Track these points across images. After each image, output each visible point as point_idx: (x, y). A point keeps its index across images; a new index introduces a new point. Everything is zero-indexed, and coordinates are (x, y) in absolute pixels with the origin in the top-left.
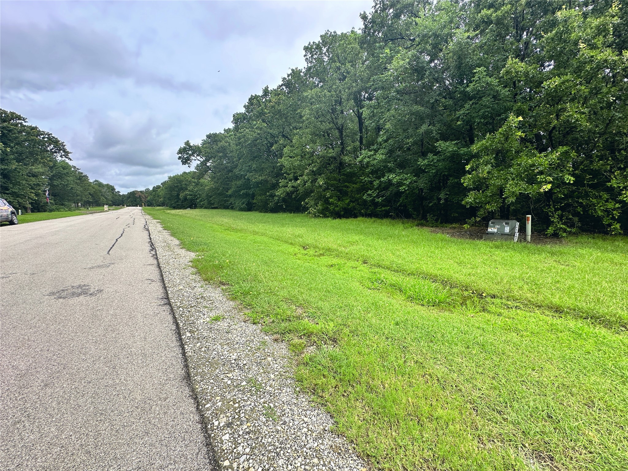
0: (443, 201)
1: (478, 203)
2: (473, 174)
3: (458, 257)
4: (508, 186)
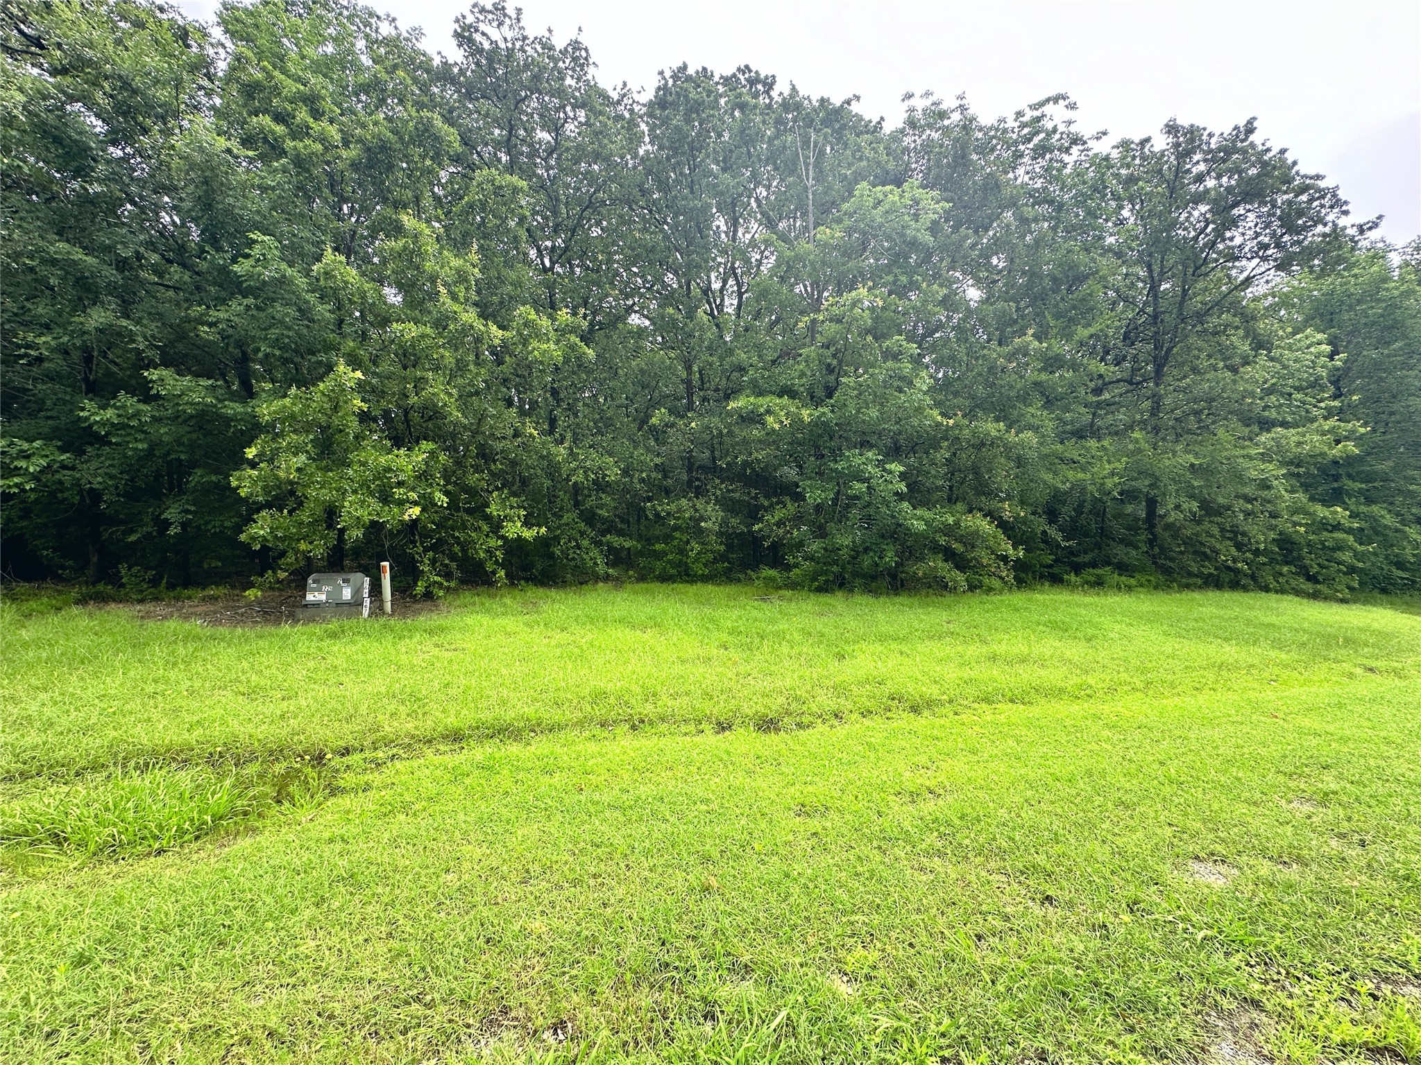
0: (179, 530)
1: (282, 539)
2: (262, 469)
3: (243, 678)
4: (346, 504)
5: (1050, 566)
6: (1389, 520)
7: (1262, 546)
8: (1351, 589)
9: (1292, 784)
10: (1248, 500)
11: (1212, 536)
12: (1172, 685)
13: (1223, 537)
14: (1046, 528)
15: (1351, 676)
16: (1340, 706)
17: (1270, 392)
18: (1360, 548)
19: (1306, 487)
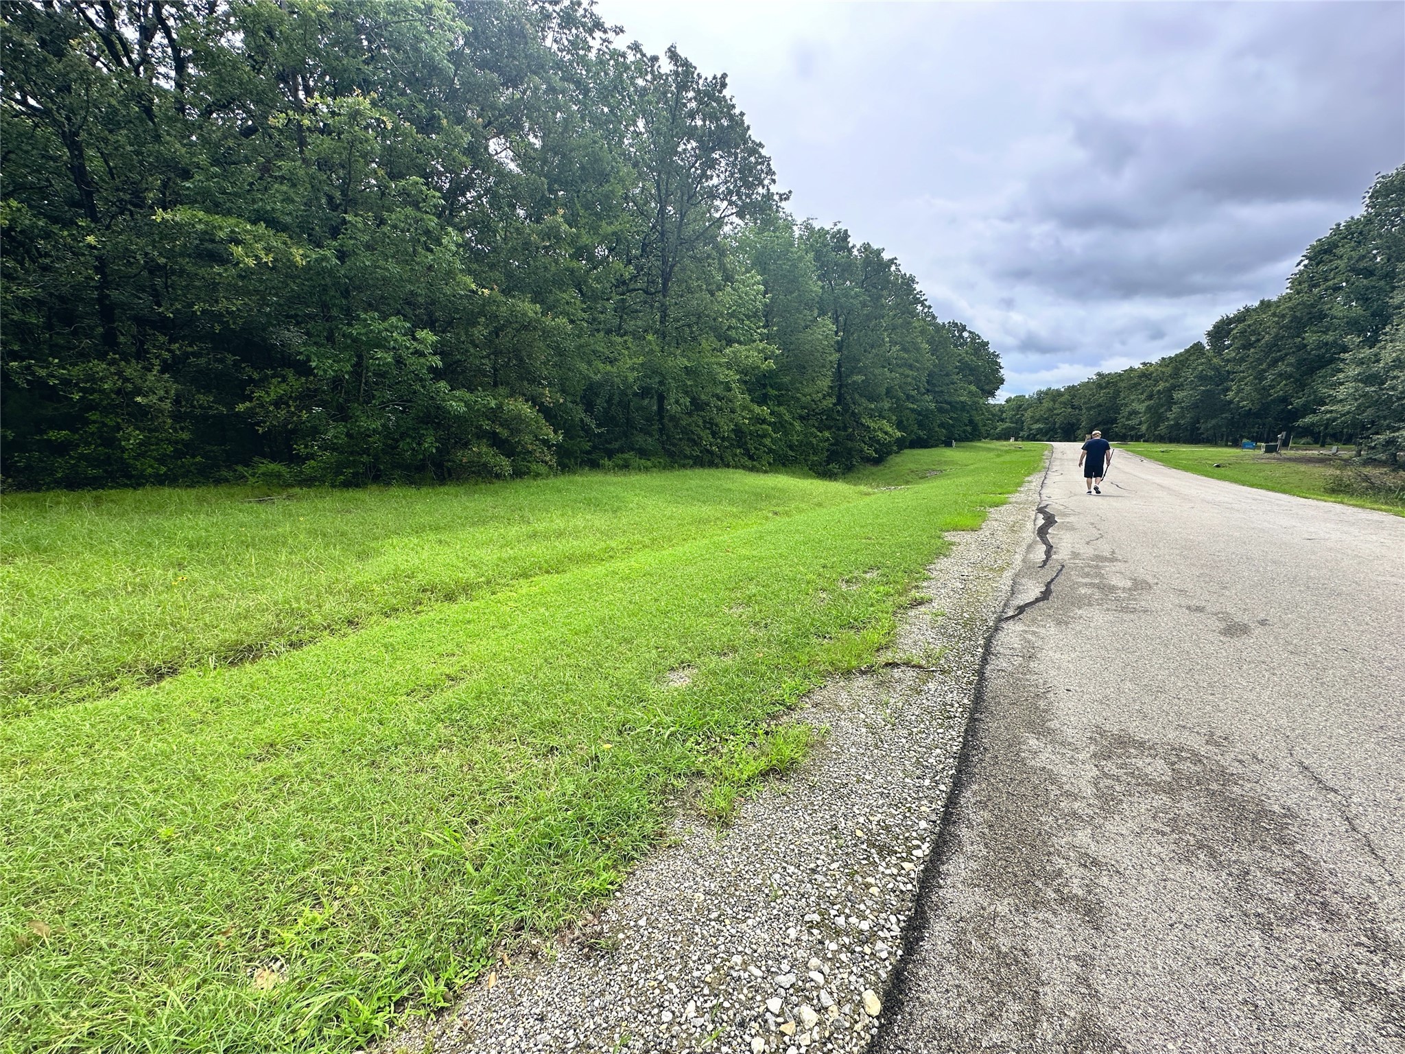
5: (588, 453)
6: (787, 417)
7: (726, 434)
8: (770, 464)
9: (733, 596)
10: (720, 399)
11: (698, 426)
12: (670, 540)
13: (704, 426)
14: (583, 416)
15: (767, 518)
16: (761, 537)
17: (732, 315)
18: (774, 435)
19: (750, 391)
